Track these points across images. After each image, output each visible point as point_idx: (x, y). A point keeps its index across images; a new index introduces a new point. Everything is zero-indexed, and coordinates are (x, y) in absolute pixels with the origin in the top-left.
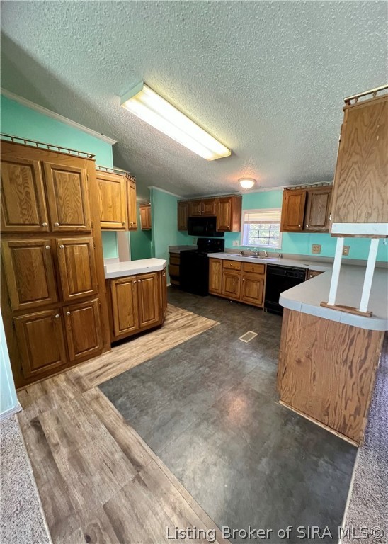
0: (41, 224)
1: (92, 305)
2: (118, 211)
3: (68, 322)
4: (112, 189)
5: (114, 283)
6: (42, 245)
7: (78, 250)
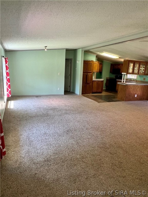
0: (86, 71)
1: (90, 84)
2: (96, 69)
3: (86, 86)
4: (95, 65)
5: (94, 81)
6: (86, 74)
7: (90, 75)
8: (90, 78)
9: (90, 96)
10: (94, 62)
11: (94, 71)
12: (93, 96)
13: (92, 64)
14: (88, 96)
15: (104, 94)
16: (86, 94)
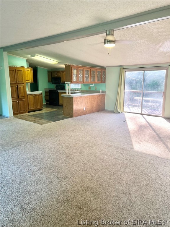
0: (15, 82)
1: (24, 100)
2: (29, 78)
3: (19, 103)
4: (27, 72)
5: (29, 96)
6: (15, 86)
7: (22, 88)
8: (22, 91)
9: (26, 116)
10: (25, 69)
11: (26, 81)
12: (31, 116)
13: (23, 71)
14: (23, 117)
15: (45, 111)
16: (21, 115)
